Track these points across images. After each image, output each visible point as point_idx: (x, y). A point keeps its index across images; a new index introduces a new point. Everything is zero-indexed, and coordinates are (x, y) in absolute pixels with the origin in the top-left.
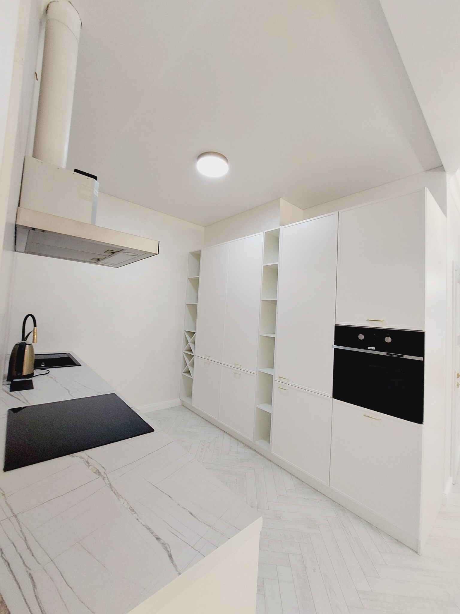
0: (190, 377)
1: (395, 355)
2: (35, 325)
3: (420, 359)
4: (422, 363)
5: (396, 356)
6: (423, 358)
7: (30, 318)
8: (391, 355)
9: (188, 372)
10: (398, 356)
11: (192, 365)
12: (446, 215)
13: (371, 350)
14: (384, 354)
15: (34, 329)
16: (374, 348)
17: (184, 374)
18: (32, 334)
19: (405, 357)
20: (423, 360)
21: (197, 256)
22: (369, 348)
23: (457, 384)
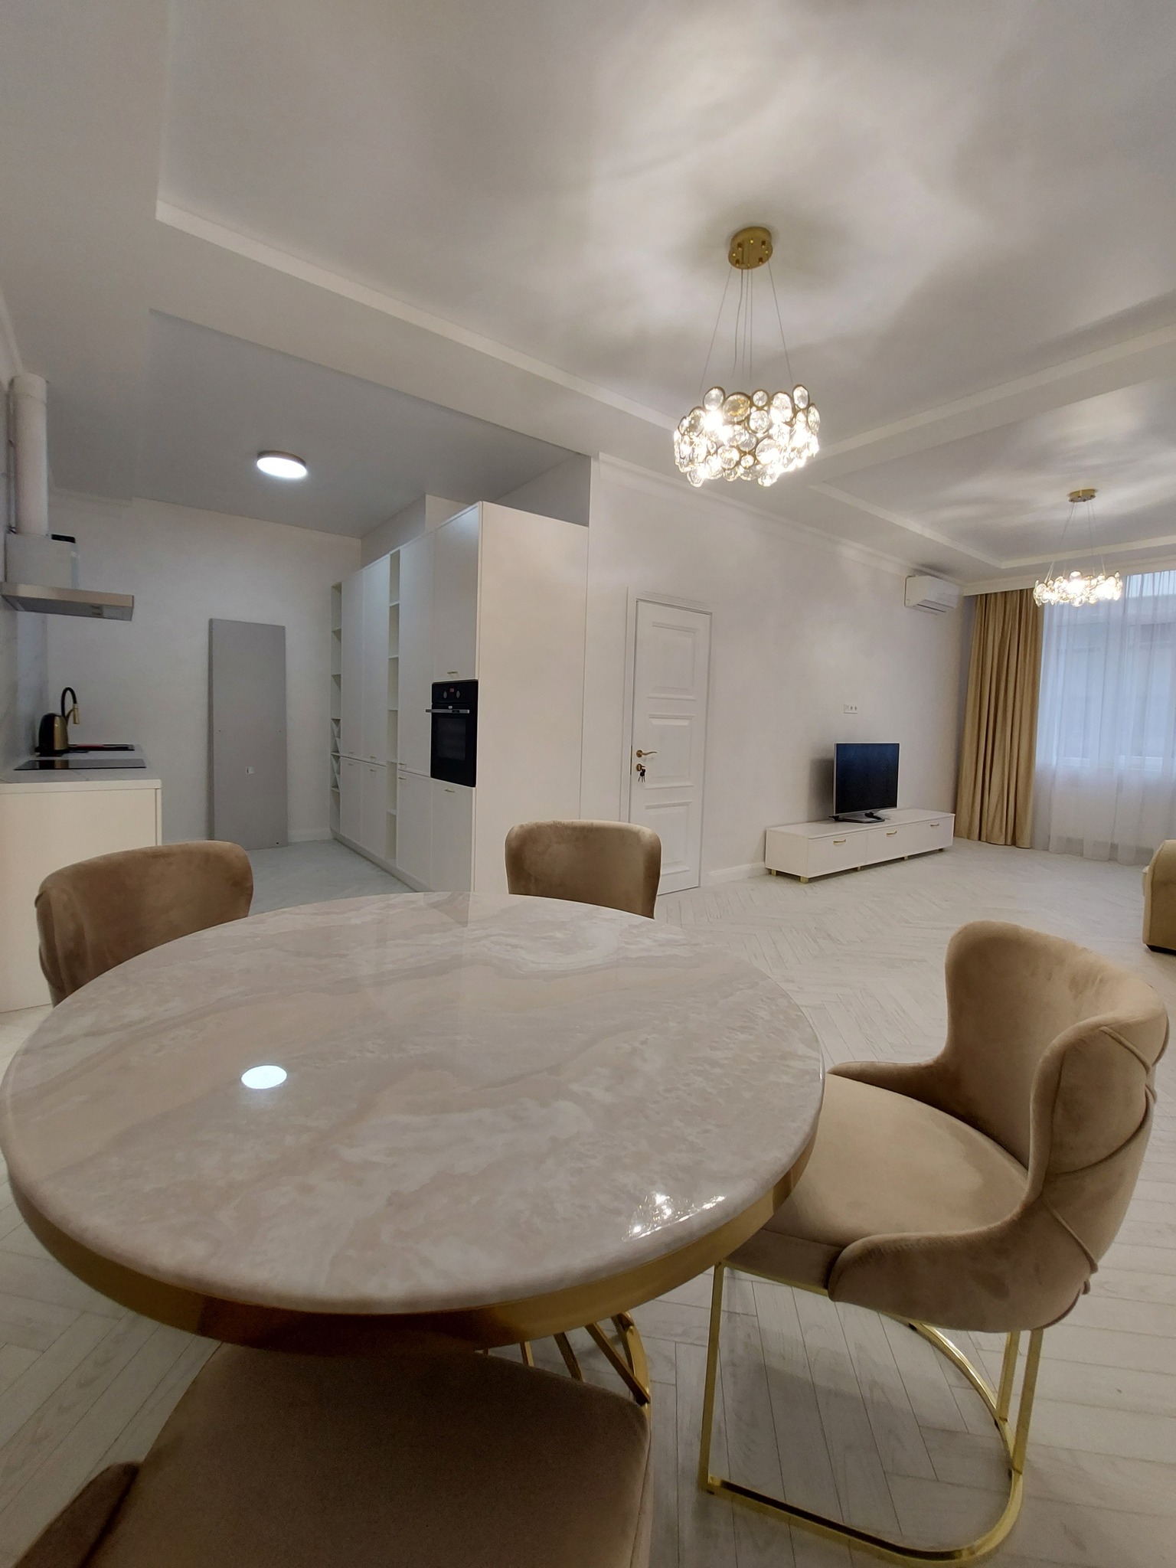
0: (337, 790)
2: (75, 701)
7: (69, 692)
9: (337, 786)
11: (339, 773)
12: (585, 524)
15: (74, 706)
17: (333, 789)
18: (72, 714)
21: (338, 588)
22: (449, 707)
23: (638, 766)
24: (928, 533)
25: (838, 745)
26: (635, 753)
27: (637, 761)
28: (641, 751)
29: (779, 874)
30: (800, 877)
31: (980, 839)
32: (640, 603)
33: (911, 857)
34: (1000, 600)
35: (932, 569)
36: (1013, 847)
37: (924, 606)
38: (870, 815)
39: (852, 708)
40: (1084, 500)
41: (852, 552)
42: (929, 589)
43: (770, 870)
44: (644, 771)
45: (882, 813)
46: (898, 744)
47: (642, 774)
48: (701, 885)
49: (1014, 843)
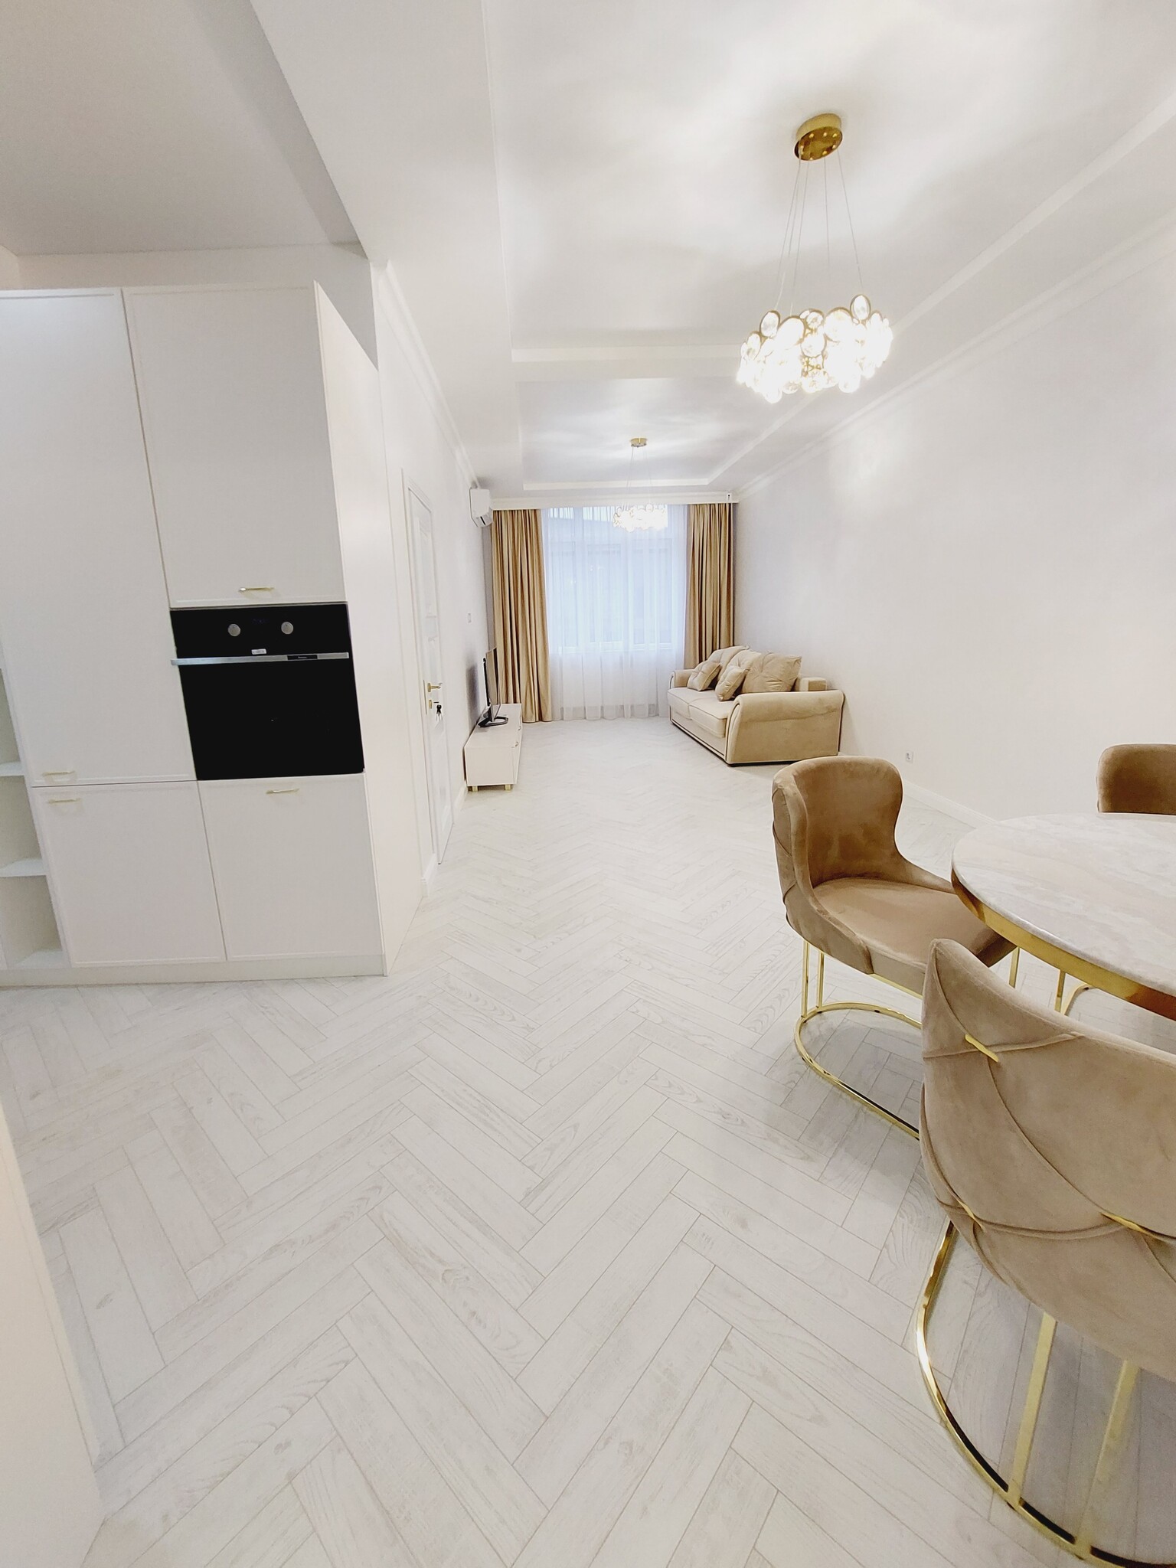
1: (302, 657)
3: (346, 655)
4: (349, 663)
5: (304, 659)
6: (348, 653)
8: (296, 657)
10: (308, 657)
12: (376, 365)
13: (259, 655)
14: (284, 658)
16: (264, 651)
19: (321, 656)
20: (348, 657)
22: (254, 652)
23: (429, 702)
26: (427, 686)
27: (429, 697)
28: (430, 684)
29: (482, 788)
30: (502, 786)
40: (638, 446)
42: (479, 501)
44: (440, 708)
47: (439, 712)
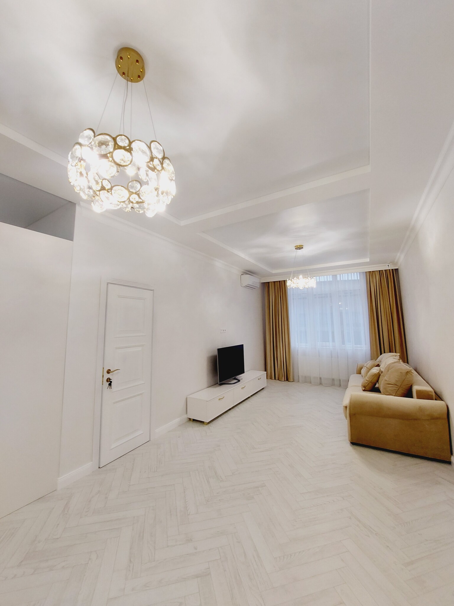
23: (107, 379)
24: (247, 258)
25: (218, 349)
26: (106, 371)
27: (107, 376)
28: (110, 370)
29: (194, 420)
30: (204, 422)
31: (275, 379)
32: (109, 285)
33: (252, 396)
34: (273, 284)
35: (249, 272)
36: (287, 382)
37: (248, 287)
38: (235, 379)
39: (223, 330)
40: (300, 249)
41: (219, 264)
42: (249, 280)
43: (190, 418)
44: (111, 382)
45: (239, 377)
46: (243, 345)
47: (110, 385)
48: (151, 440)
49: (287, 380)
